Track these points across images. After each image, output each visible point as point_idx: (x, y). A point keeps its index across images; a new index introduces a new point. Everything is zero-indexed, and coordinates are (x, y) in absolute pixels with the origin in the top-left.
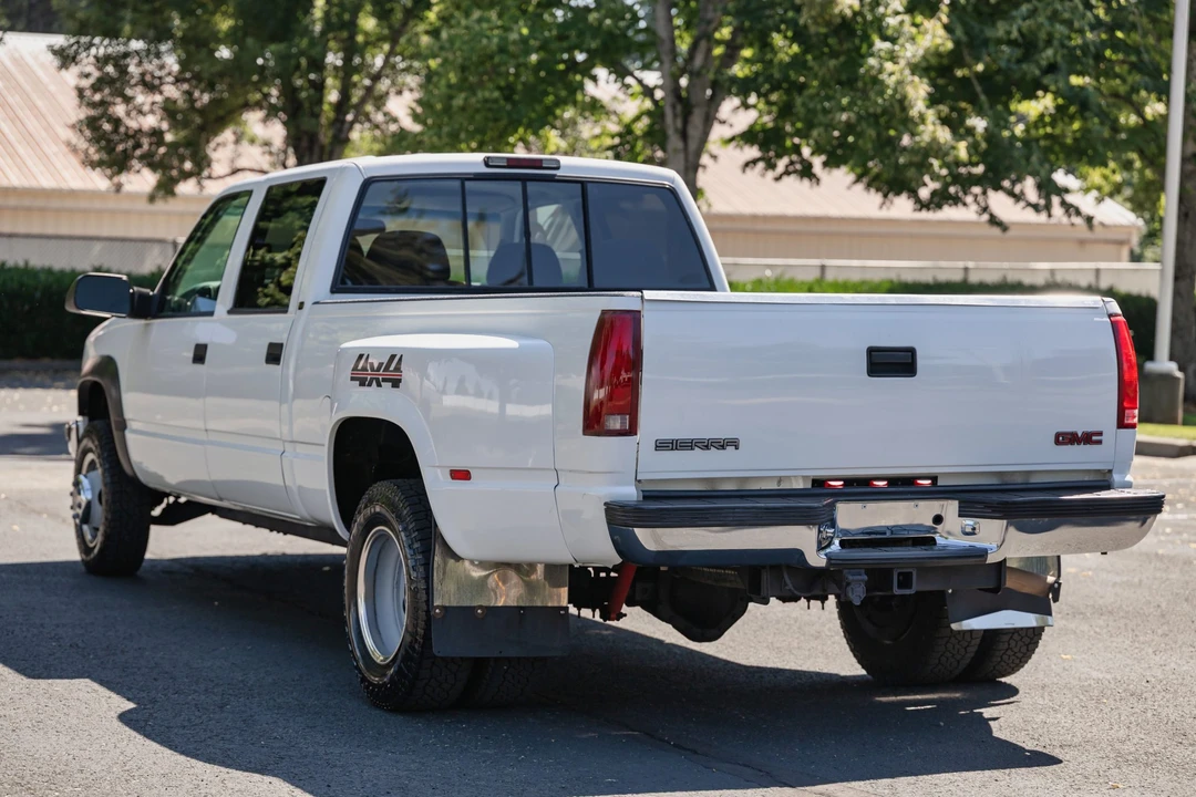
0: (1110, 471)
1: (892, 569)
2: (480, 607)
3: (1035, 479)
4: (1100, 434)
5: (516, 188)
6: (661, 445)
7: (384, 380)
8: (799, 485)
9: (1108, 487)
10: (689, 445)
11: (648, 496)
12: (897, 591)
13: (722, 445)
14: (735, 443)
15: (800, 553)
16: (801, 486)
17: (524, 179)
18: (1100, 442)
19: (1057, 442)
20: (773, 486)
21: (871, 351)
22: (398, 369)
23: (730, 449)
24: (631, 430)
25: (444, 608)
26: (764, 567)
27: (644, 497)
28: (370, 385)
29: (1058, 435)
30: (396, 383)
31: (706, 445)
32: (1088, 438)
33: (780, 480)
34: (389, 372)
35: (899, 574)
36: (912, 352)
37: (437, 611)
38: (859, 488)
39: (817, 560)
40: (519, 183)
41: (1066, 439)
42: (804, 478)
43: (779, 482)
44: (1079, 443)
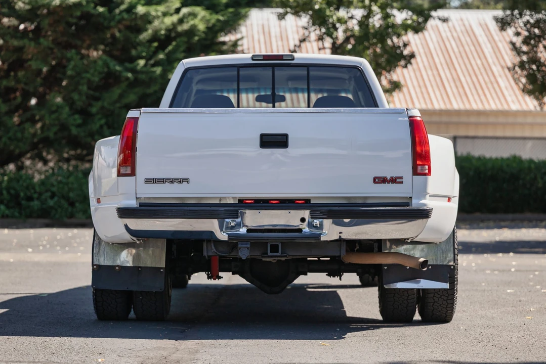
0: (411, 198)
1: (267, 243)
2: (118, 266)
4: (401, 178)
6: (148, 181)
8: (231, 202)
9: (408, 206)
10: (162, 181)
12: (270, 254)
13: (181, 181)
14: (187, 180)
16: (233, 202)
18: (402, 182)
19: (375, 182)
20: (217, 202)
21: (262, 136)
23: (186, 183)
24: (132, 174)
25: (99, 266)
26: (204, 240)
27: (140, 206)
29: (375, 179)
31: (172, 181)
32: (394, 180)
35: (271, 245)
36: (286, 136)
37: (96, 267)
39: (223, 236)
42: (234, 198)
43: (220, 200)
44: (389, 182)
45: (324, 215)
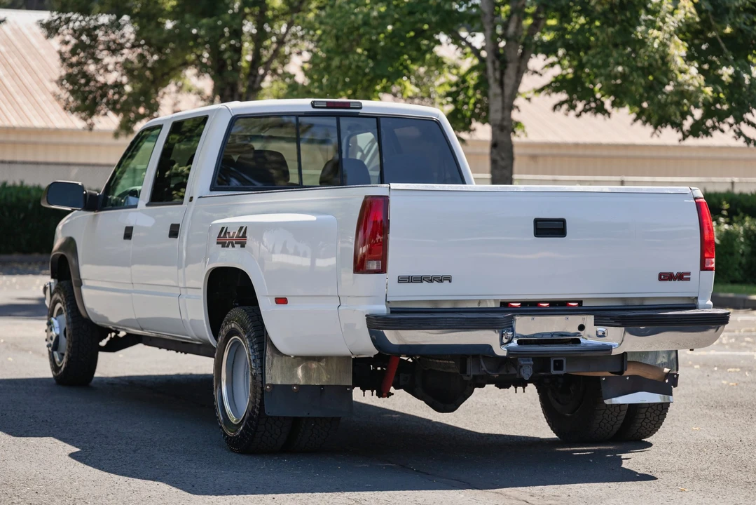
0: (697, 298)
1: (550, 358)
2: (295, 385)
3: (647, 303)
4: (689, 274)
5: (333, 121)
6: (402, 280)
7: (236, 243)
8: (492, 305)
9: (695, 307)
10: (419, 279)
11: (393, 311)
12: (553, 372)
13: (441, 279)
14: (449, 279)
15: (489, 347)
16: (494, 306)
17: (338, 115)
18: (689, 279)
19: (660, 279)
20: (475, 305)
21: (537, 221)
22: (244, 236)
23: (446, 282)
24: (383, 270)
25: (273, 386)
26: (468, 356)
27: (392, 312)
28: (228, 246)
29: (660, 275)
30: (243, 245)
31: (431, 279)
32: (681, 277)
33: (480, 301)
34: (239, 238)
35: (555, 361)
36: (563, 221)
37: (268, 387)
38: (531, 308)
39: (501, 351)
40: (335, 118)
41: (666, 277)
42: (495, 300)
43: (479, 303)
44: (675, 280)
45: (616, 322)
